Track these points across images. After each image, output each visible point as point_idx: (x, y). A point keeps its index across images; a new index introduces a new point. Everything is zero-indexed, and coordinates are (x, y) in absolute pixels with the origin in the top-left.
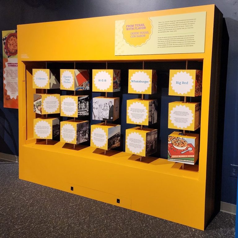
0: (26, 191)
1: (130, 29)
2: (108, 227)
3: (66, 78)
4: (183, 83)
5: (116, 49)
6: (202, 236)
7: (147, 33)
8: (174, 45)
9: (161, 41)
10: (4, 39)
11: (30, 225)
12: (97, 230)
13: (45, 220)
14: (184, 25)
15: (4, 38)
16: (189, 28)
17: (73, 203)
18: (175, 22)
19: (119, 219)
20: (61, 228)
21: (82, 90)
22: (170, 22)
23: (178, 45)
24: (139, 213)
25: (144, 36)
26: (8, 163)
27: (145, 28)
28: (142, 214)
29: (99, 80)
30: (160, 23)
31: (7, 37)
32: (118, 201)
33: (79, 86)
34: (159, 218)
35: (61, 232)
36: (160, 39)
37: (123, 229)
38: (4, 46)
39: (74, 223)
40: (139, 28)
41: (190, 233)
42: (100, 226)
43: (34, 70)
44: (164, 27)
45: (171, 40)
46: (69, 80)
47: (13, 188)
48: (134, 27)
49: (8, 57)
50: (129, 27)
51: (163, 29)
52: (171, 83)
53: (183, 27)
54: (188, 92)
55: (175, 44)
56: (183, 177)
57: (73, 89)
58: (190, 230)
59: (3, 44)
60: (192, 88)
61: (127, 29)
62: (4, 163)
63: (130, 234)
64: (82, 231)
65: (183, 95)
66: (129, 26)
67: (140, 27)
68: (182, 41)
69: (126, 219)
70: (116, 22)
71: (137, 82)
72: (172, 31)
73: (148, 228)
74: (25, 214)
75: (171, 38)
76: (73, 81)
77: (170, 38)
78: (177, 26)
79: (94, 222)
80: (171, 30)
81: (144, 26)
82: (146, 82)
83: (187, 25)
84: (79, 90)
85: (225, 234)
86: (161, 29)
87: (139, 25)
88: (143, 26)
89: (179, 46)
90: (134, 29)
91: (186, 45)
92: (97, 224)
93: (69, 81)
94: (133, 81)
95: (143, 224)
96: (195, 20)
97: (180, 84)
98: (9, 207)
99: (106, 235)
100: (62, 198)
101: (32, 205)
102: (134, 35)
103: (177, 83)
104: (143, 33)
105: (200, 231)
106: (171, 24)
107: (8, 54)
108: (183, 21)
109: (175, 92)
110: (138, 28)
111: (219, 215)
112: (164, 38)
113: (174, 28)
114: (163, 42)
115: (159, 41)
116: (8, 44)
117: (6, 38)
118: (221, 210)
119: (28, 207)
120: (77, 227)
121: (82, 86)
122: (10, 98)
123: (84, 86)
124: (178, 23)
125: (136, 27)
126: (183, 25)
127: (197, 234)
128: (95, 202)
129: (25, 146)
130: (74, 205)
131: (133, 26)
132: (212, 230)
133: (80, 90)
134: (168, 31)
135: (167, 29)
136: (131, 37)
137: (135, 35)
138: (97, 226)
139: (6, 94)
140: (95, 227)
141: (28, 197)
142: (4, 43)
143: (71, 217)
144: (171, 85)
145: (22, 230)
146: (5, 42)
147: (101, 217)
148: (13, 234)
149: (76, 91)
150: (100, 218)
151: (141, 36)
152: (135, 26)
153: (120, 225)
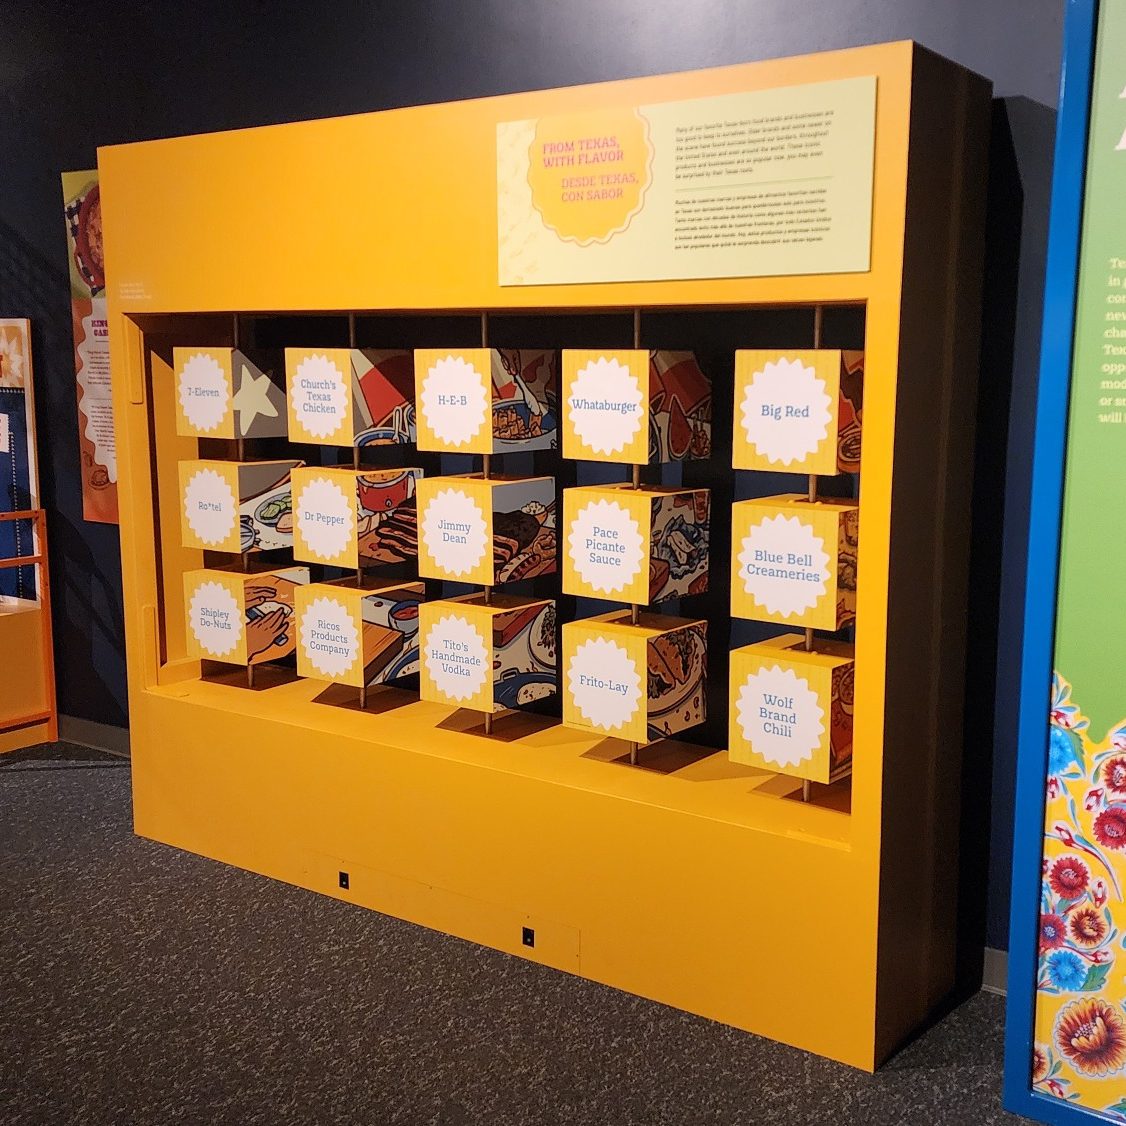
0: (147, 889)
1: (560, 162)
2: (455, 1045)
3: (315, 391)
4: (790, 411)
5: (504, 252)
6: (858, 1094)
7: (631, 178)
8: (743, 235)
9: (687, 216)
10: (70, 208)
11: (122, 1032)
12: (399, 1062)
13: (192, 1010)
14: (785, 143)
15: (74, 205)
16: (805, 156)
17: (337, 942)
18: (746, 128)
19: (513, 1014)
20: (249, 1047)
21: (387, 442)
22: (725, 130)
23: (759, 238)
24: (612, 990)
25: (619, 193)
26: (110, 763)
27: (620, 156)
28: (621, 993)
29: (442, 400)
30: (683, 135)
31: (82, 199)
32: (528, 936)
33: (375, 426)
34: (690, 1015)
35: (246, 1063)
36: (687, 207)
37: (513, 1057)
38: (72, 243)
39: (311, 1027)
40: (596, 159)
41: (808, 1082)
42: (421, 1042)
43: (178, 352)
44: (700, 151)
45: (729, 213)
46: (327, 398)
47: (99, 873)
48: (577, 152)
49: (94, 293)
50: (552, 155)
51: (698, 162)
52: (741, 411)
53: (779, 153)
54: (808, 454)
55: (746, 230)
56: (790, 834)
57: (348, 440)
58: (811, 1068)
59: (69, 232)
60: (824, 435)
61: (548, 164)
62: (92, 763)
63: (541, 1079)
64: (335, 1062)
65: (791, 465)
66: (553, 148)
67: (598, 150)
68: (776, 219)
69: (543, 1016)
70: (500, 127)
71: (594, 406)
72: (736, 172)
73: (630, 1055)
74: (117, 985)
75: (730, 204)
76: (347, 402)
77: (724, 204)
78: (751, 147)
79: (399, 1024)
80: (731, 167)
81: (615, 149)
82: (625, 408)
83: (794, 142)
84: (374, 443)
85: (965, 1091)
86: (689, 162)
87: (597, 143)
88: (608, 149)
89: (763, 242)
90: (576, 160)
91: (792, 236)
92: (410, 1033)
93: (326, 404)
94: (578, 406)
95: (609, 1039)
96: (829, 118)
97: (777, 415)
98: (56, 956)
99: (431, 1082)
100: (296, 920)
101: (158, 948)
102: (576, 190)
103: (766, 410)
104: (612, 180)
105: (856, 1071)
106: (731, 139)
107: (92, 278)
108: (781, 124)
109: (759, 452)
110: (590, 158)
111: (972, 1005)
112: (701, 206)
113: (739, 157)
114: (698, 224)
115: (681, 216)
116: (91, 234)
117: (79, 204)
118: (984, 987)
119: (138, 956)
120: (322, 1044)
121: (389, 423)
122: (108, 480)
123: (397, 426)
124: (758, 131)
125: (585, 151)
126: (781, 143)
127: (837, 1086)
128: (434, 938)
129: (154, 690)
130: (337, 952)
131: (569, 147)
132: (911, 1070)
133: (381, 442)
134: (717, 169)
135: (713, 160)
136: (566, 197)
137: (580, 190)
138: (408, 1042)
139: (91, 460)
140: (395, 1047)
141: (150, 914)
142: (74, 228)
143: (308, 1001)
144: (744, 424)
145: (83, 1051)
146: (77, 222)
147: (438, 1003)
148: (41, 1065)
149: (362, 448)
150: (431, 1007)
151: (605, 195)
152: (577, 147)
153: (506, 1043)
